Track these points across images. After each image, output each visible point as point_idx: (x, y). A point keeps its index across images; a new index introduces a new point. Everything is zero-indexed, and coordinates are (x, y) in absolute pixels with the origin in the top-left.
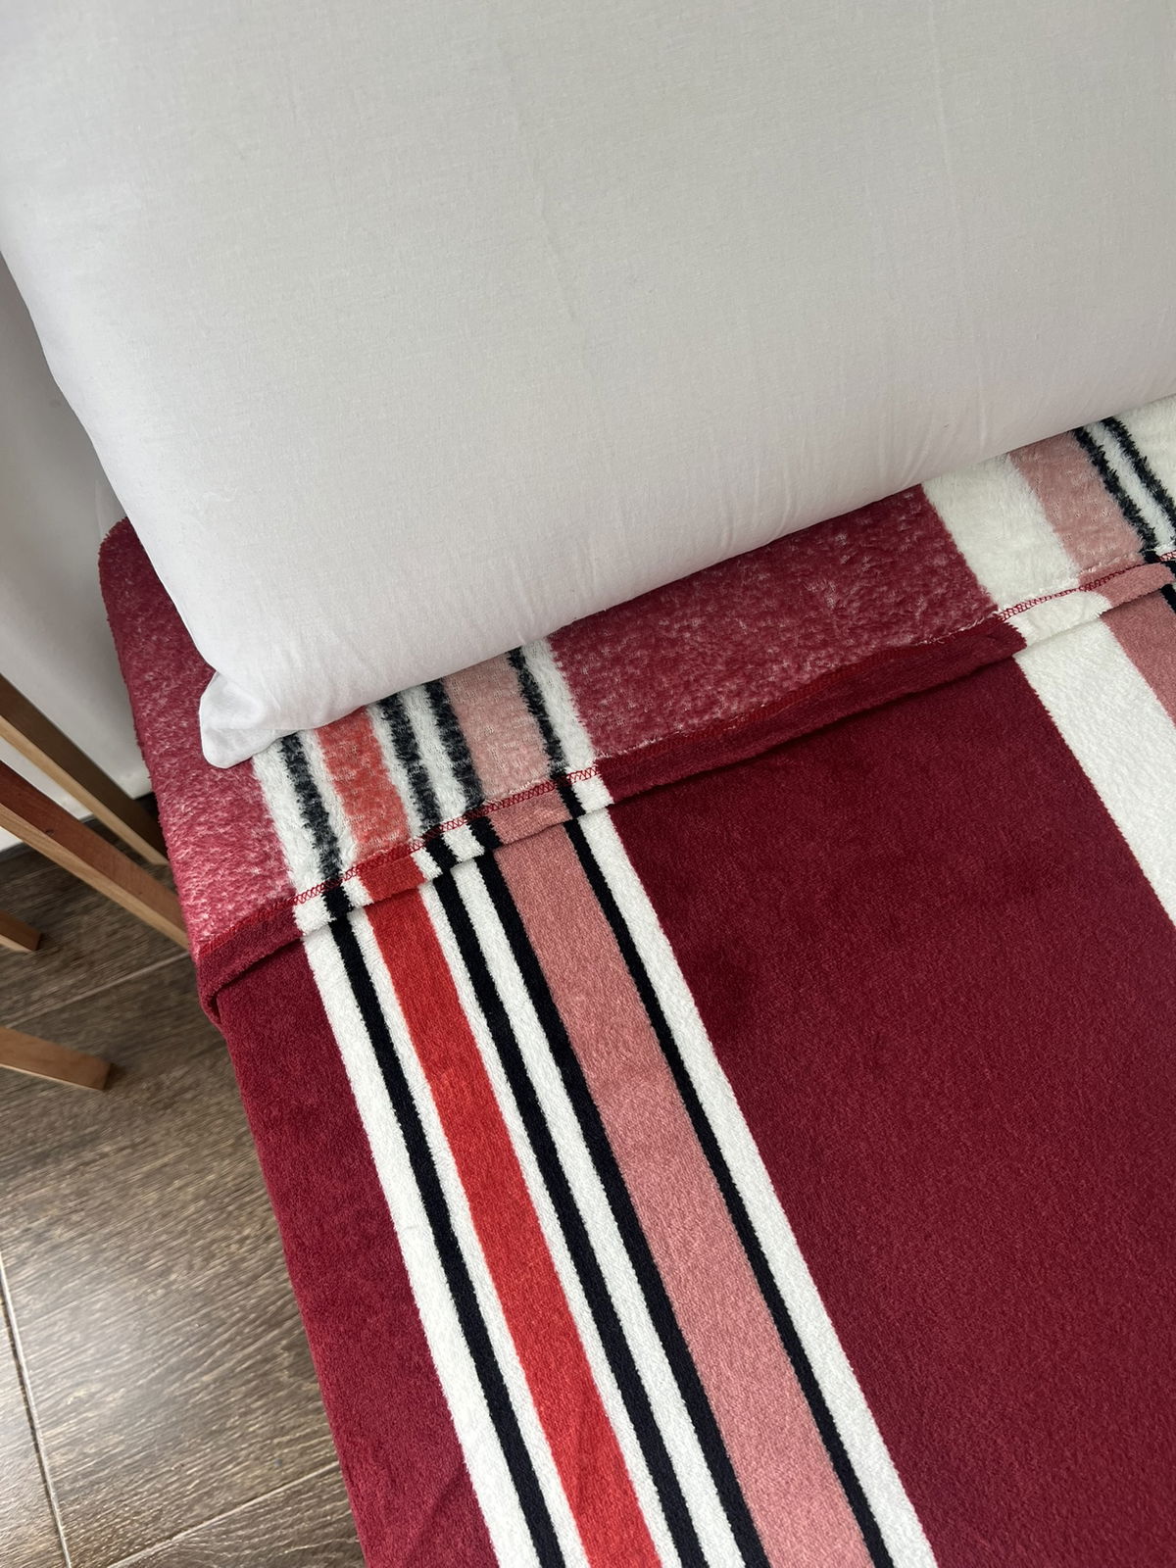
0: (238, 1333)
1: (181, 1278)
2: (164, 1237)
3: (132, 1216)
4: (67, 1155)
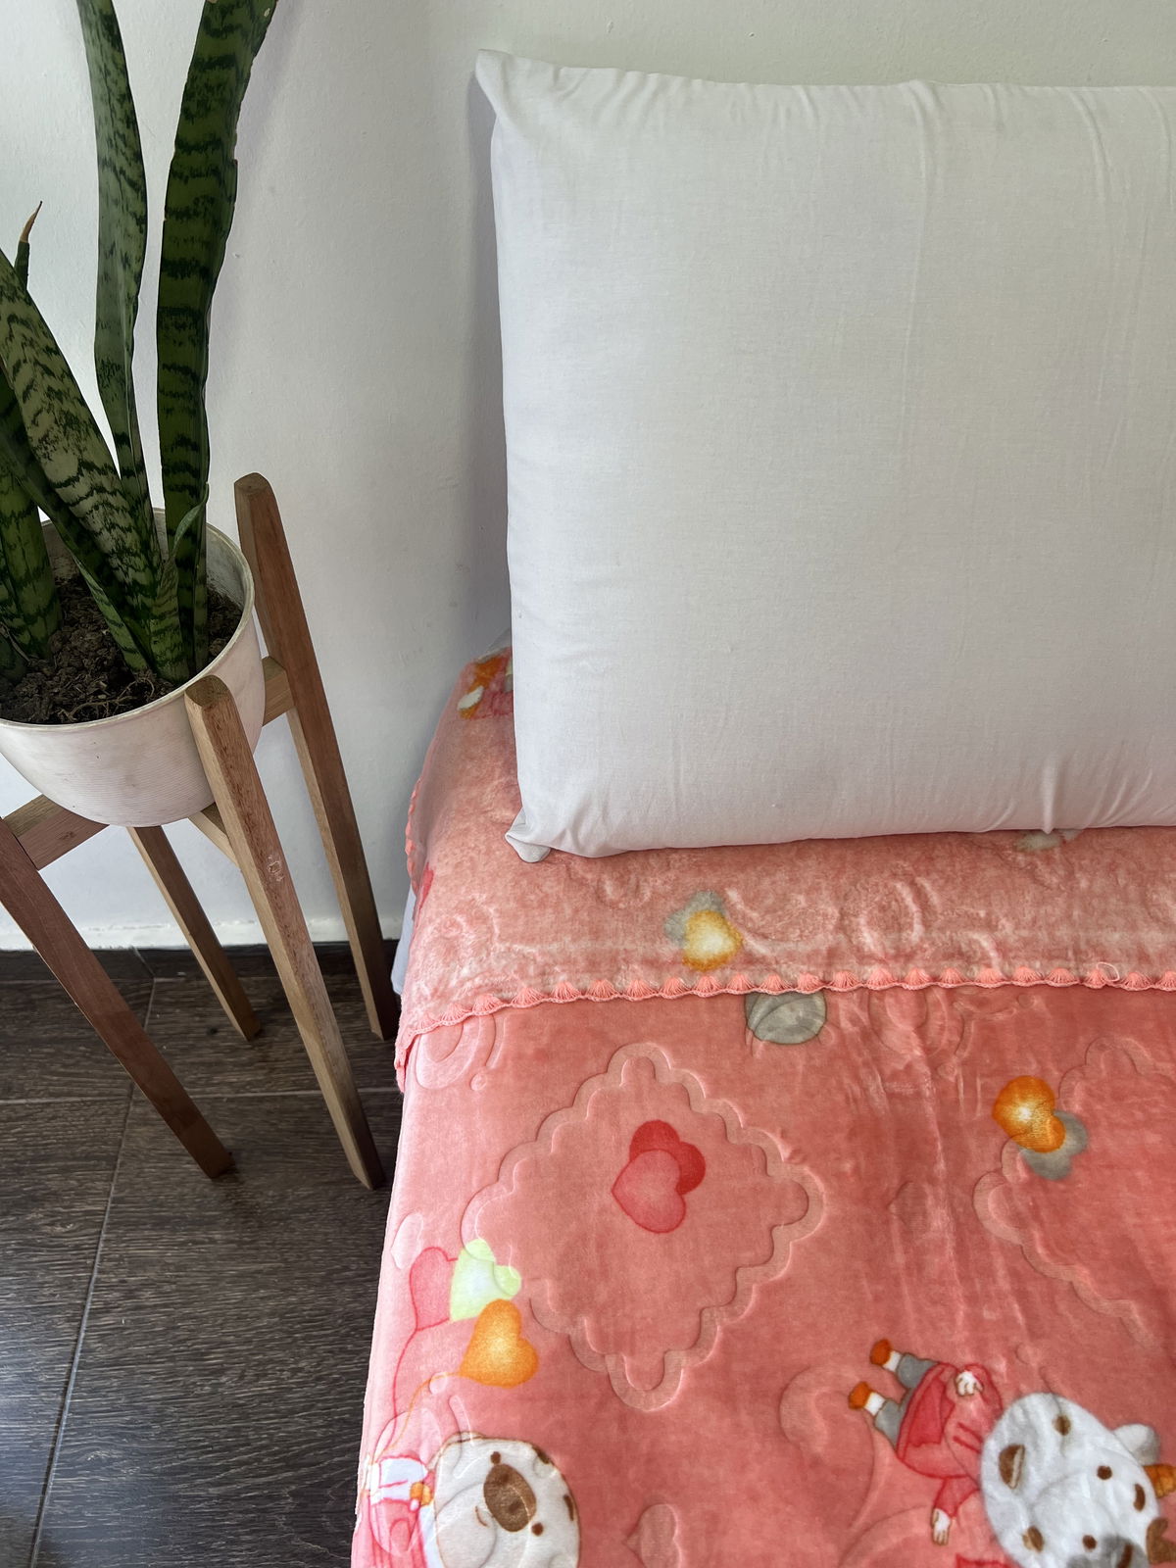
0: (258, 1459)
1: (229, 1383)
2: (231, 1338)
3: (211, 1308)
4: (183, 1228)
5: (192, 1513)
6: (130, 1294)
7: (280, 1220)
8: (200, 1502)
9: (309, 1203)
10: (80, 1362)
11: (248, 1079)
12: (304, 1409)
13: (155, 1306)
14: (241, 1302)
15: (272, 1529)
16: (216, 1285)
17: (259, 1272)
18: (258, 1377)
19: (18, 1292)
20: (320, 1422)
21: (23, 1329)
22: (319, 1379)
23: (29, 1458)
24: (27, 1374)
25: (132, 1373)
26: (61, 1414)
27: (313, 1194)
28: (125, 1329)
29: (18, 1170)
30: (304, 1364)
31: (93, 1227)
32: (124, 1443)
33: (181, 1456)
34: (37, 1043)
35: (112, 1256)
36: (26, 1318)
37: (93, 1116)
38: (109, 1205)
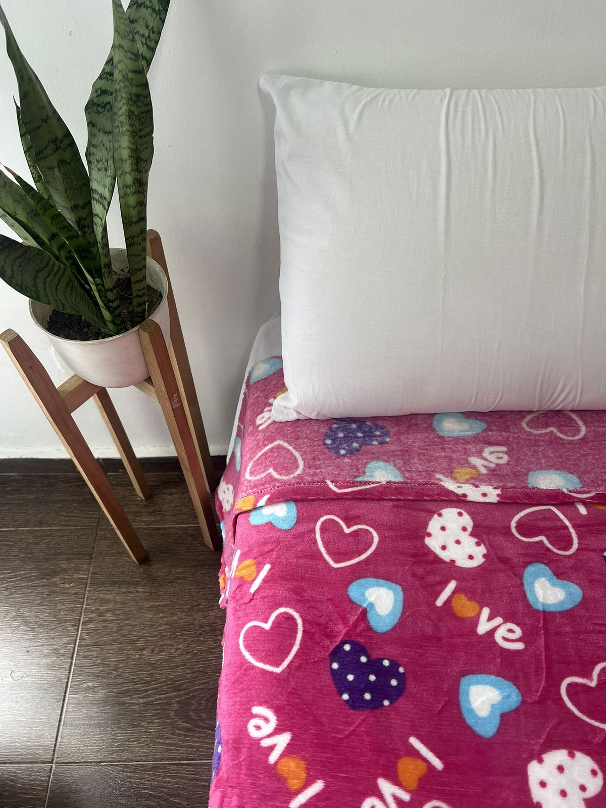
0: (160, 687)
1: (147, 654)
2: (147, 635)
3: (138, 621)
4: (124, 586)
5: (132, 710)
6: (101, 615)
7: (169, 583)
8: (135, 705)
9: (182, 575)
10: (79, 644)
11: (153, 519)
12: (181, 666)
13: (112, 620)
14: (151, 619)
15: (168, 717)
16: (139, 611)
17: (160, 606)
18: (160, 651)
19: (50, 613)
20: (189, 671)
21: (52, 629)
22: (188, 653)
23: (56, 686)
24: (55, 650)
25: (103, 649)
26: (71, 667)
27: (183, 572)
28: (99, 630)
29: (47, 559)
30: (181, 646)
31: (83, 585)
32: (100, 680)
33: (126, 685)
34: (53, 502)
35: (91, 598)
36: (53, 625)
37: (80, 535)
38: (90, 575)
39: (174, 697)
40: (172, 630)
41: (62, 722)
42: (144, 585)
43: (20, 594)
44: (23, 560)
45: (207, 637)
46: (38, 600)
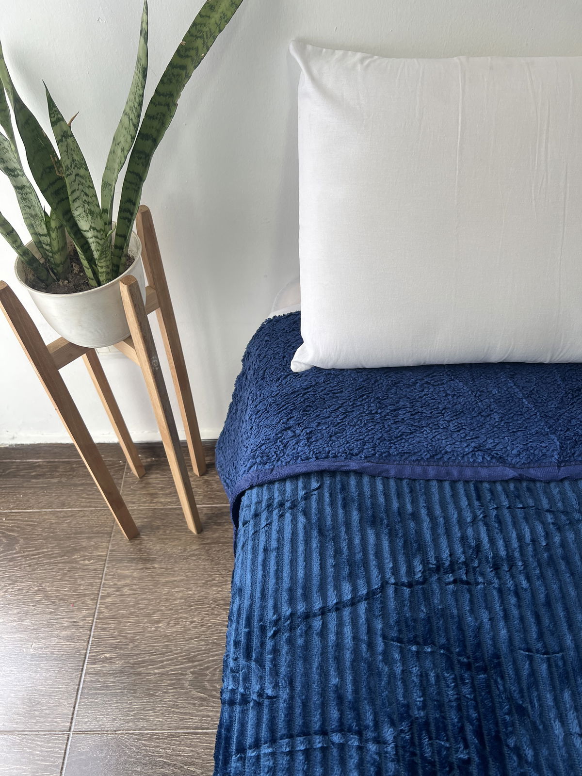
0: (175, 658)
1: (163, 627)
2: (163, 608)
3: (154, 596)
4: (141, 562)
5: (147, 680)
6: (119, 589)
7: (184, 559)
8: (151, 676)
9: (197, 552)
10: (97, 617)
11: (169, 500)
12: (196, 638)
13: (130, 595)
14: (168, 593)
15: (183, 687)
17: (175, 581)
18: (176, 624)
19: (70, 588)
21: (72, 603)
22: (202, 625)
23: (75, 657)
24: (74, 622)
25: (120, 622)
26: (89, 639)
27: (198, 549)
28: (117, 604)
29: (68, 537)
30: (196, 619)
31: (102, 561)
32: (117, 651)
33: (142, 656)
34: (75, 485)
35: (110, 574)
36: (73, 599)
37: (101, 516)
38: (109, 553)
39: (190, 668)
40: (187, 604)
41: (80, 692)
42: (160, 562)
43: (43, 570)
44: (46, 539)
45: (221, 610)
46: (59, 576)
